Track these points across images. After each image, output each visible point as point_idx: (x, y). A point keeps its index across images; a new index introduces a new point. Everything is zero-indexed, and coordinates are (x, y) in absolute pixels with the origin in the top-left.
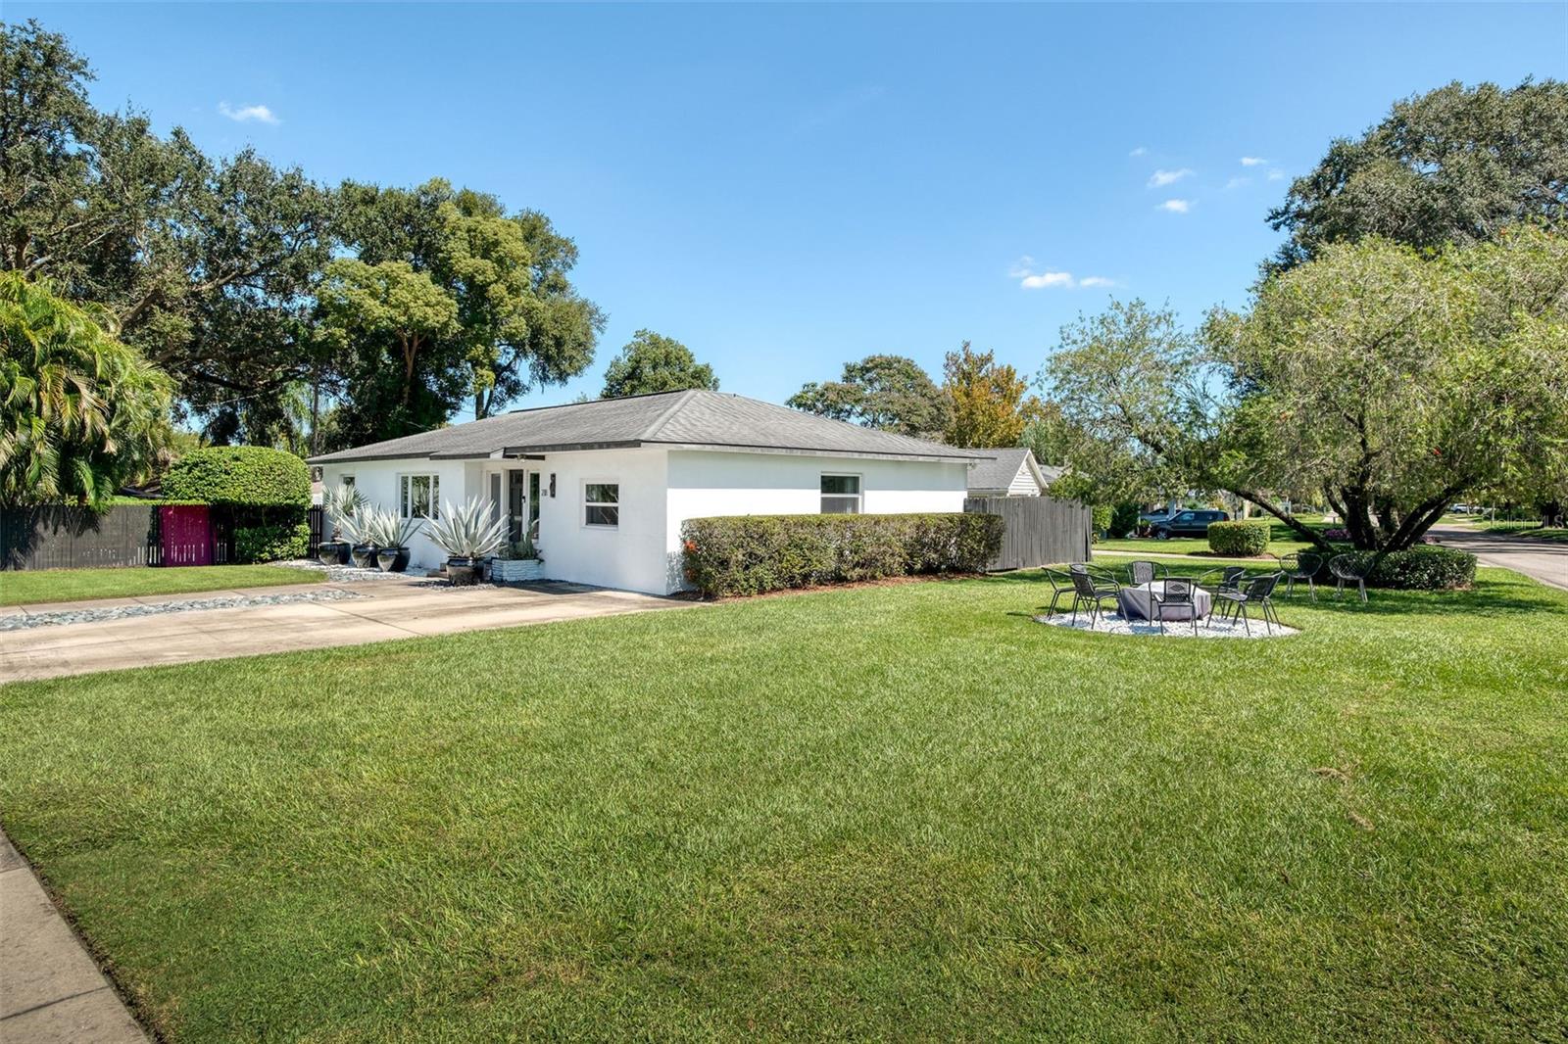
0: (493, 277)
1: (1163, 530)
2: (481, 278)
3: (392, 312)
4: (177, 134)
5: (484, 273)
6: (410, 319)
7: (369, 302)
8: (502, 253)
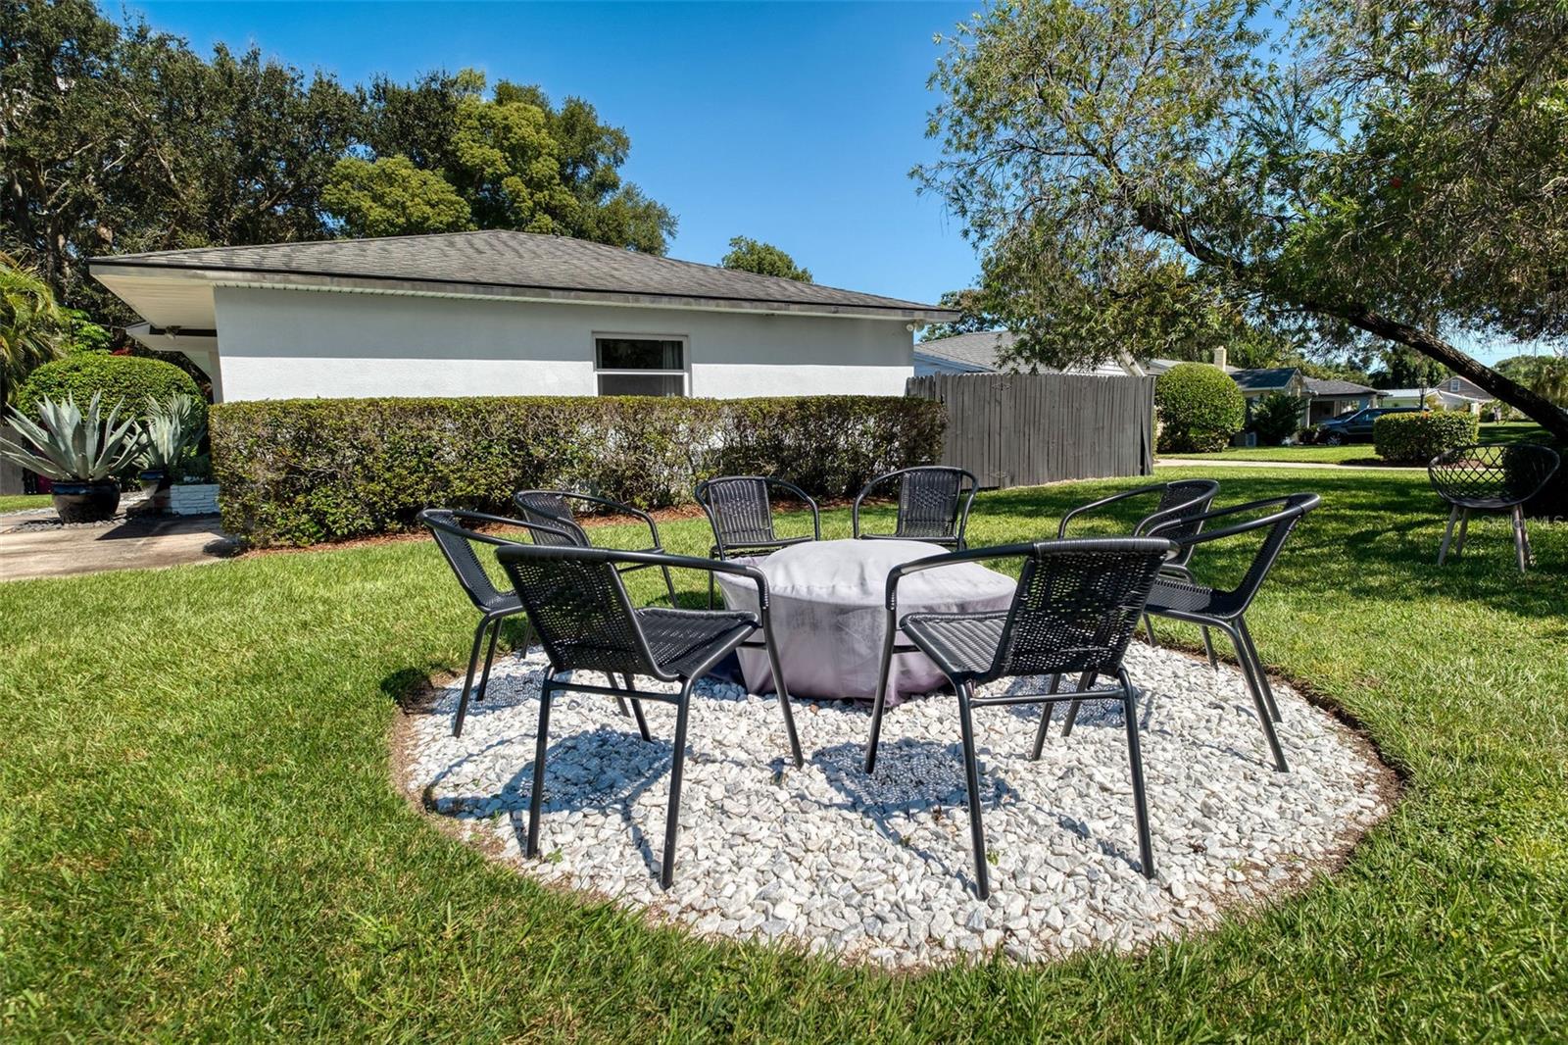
0: (505, 169)
1: (1335, 434)
2: (490, 170)
3: (389, 213)
4: (218, 51)
5: (493, 163)
6: (408, 220)
7: (366, 203)
8: (513, 141)
